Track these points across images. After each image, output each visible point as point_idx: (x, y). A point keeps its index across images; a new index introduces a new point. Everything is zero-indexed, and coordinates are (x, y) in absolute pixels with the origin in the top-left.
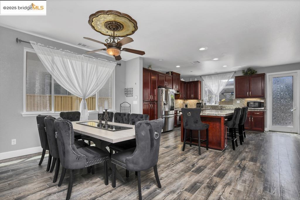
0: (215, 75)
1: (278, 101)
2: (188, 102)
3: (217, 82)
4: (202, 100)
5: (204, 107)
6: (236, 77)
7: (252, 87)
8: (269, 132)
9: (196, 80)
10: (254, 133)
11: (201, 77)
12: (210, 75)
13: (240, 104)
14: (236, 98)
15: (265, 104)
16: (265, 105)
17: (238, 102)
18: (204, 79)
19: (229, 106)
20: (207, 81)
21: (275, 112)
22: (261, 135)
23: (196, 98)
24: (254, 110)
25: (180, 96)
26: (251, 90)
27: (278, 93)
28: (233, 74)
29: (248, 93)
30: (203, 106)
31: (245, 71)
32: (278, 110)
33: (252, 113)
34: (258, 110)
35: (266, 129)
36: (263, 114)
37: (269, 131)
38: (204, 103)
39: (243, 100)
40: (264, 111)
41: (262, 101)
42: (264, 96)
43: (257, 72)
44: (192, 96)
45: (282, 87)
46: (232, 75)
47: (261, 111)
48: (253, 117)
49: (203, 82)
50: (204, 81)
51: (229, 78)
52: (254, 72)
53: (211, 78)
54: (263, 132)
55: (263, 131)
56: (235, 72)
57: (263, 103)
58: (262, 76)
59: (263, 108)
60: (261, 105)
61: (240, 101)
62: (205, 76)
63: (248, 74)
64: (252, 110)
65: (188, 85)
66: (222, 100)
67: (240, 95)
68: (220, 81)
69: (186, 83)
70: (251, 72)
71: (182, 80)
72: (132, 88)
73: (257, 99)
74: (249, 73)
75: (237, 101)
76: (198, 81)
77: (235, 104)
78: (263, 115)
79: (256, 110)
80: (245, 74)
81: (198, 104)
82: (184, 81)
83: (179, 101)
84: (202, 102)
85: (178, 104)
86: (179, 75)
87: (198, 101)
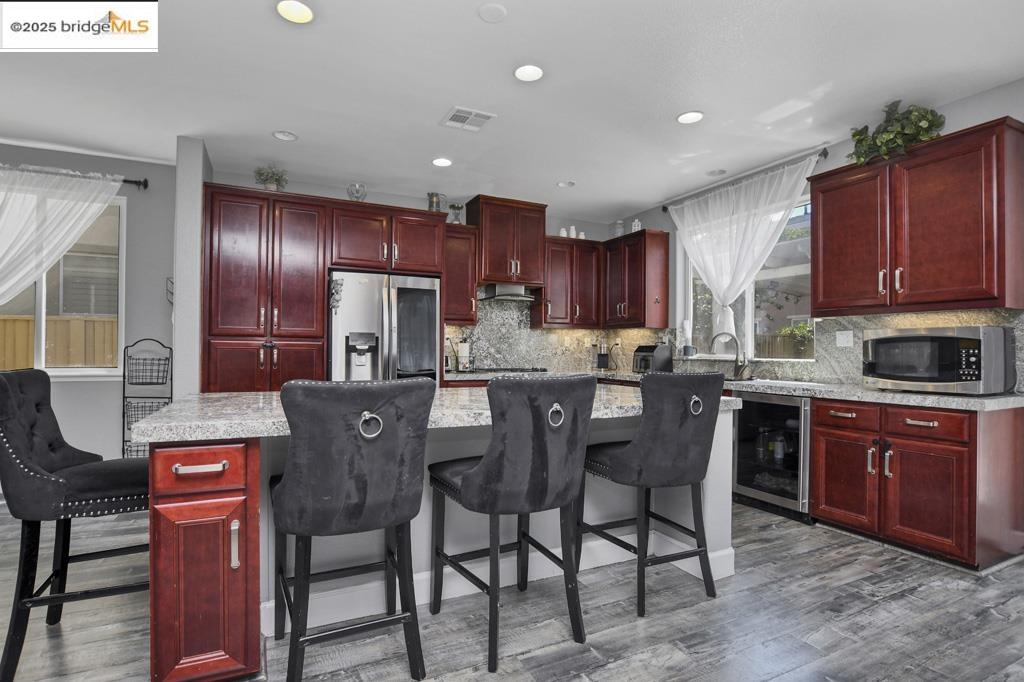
0: (723, 190)
2: (618, 341)
4: (673, 332)
6: (813, 182)
9: (636, 227)
11: (665, 209)
12: (701, 196)
13: (854, 349)
17: (844, 337)
19: (793, 365)
20: (694, 227)
23: (636, 319)
24: (897, 399)
25: (545, 313)
26: (901, 260)
28: (811, 166)
29: (883, 278)
38: (679, 346)
40: (971, 405)
42: (999, 297)
43: (948, 120)
44: (621, 308)
48: (892, 446)
49: (677, 233)
50: (677, 228)
51: (790, 195)
56: (823, 153)
57: (976, 343)
61: (856, 335)
62: (679, 201)
64: (889, 399)
65: (609, 255)
69: (601, 248)
73: (964, 316)
75: (838, 333)
76: (643, 235)
77: (825, 349)
78: (971, 439)
79: (914, 400)
81: (641, 349)
82: (582, 236)
83: (567, 338)
84: (669, 341)
85: (559, 352)
86: (540, 209)
87: (652, 335)
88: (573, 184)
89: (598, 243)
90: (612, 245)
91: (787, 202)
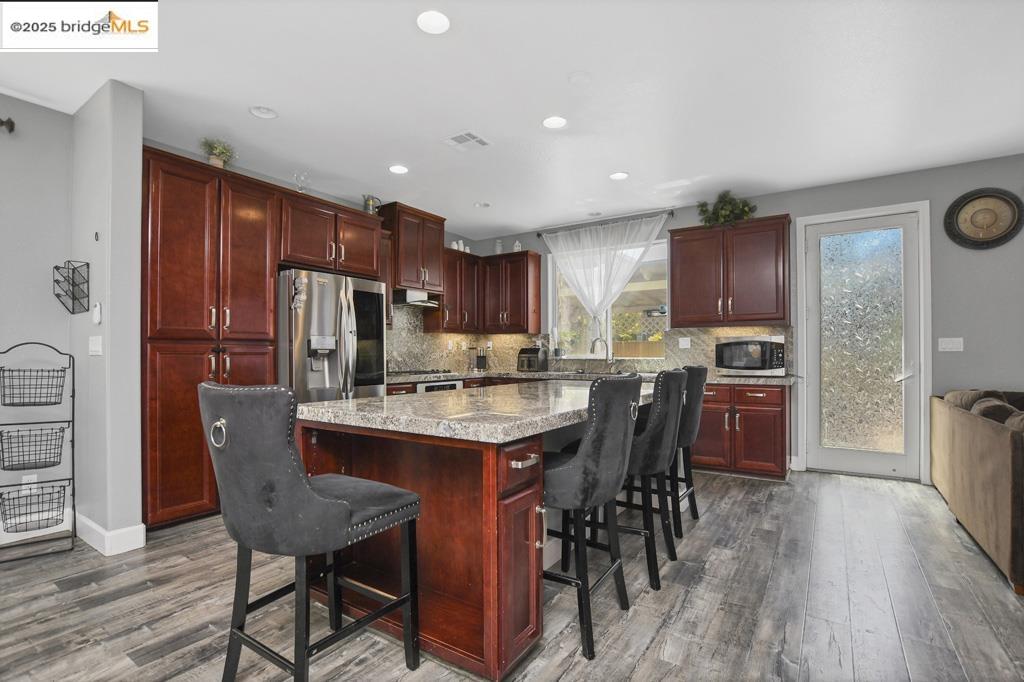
0: (593, 228)
1: (843, 337)
2: (490, 344)
3: (604, 256)
4: (546, 337)
5: (552, 365)
6: (673, 233)
7: (734, 276)
8: (806, 476)
9: (517, 248)
10: (744, 483)
11: (539, 235)
12: (574, 230)
13: (691, 350)
14: (673, 326)
15: (791, 351)
16: (789, 357)
17: (685, 342)
18: (550, 245)
19: (648, 362)
20: (565, 253)
21: (831, 384)
22: (771, 497)
23: (518, 326)
24: (742, 381)
25: (443, 319)
26: (731, 293)
27: (844, 302)
28: (662, 222)
29: (720, 303)
30: (546, 360)
31: (710, 208)
32: (844, 377)
33: (736, 394)
34: (761, 382)
35: (795, 463)
36: (781, 396)
37: (809, 471)
38: (552, 348)
39: (705, 337)
40: (784, 382)
41: (779, 339)
42: (784, 318)
43: (758, 210)
44: (504, 316)
45: (857, 277)
46: (658, 226)
47: (775, 382)
48: (739, 411)
49: (549, 256)
50: (550, 253)
51: (647, 239)
52: (743, 211)
53: (579, 239)
54: (783, 477)
55: (780, 473)
56: (671, 213)
57: (781, 346)
58: (778, 230)
59: (781, 372)
60: (772, 356)
61: (691, 341)
62: (554, 231)
63: (723, 220)
64: (737, 381)
65: (488, 269)
66: (651, 339)
67: (690, 311)
68: (613, 253)
69: (480, 262)
70: (731, 212)
71: (458, 246)
72: (88, 265)
73: (757, 329)
74: (723, 212)
75: (681, 340)
76: (524, 255)
77: (671, 350)
78: (783, 403)
79: (752, 381)
80: (708, 220)
81: (523, 351)
82: (468, 251)
83: (450, 342)
84: (543, 345)
85: (445, 355)
86: (440, 221)
87: (525, 339)
88: (487, 205)
89: (478, 257)
90: (492, 261)
91: (645, 243)
